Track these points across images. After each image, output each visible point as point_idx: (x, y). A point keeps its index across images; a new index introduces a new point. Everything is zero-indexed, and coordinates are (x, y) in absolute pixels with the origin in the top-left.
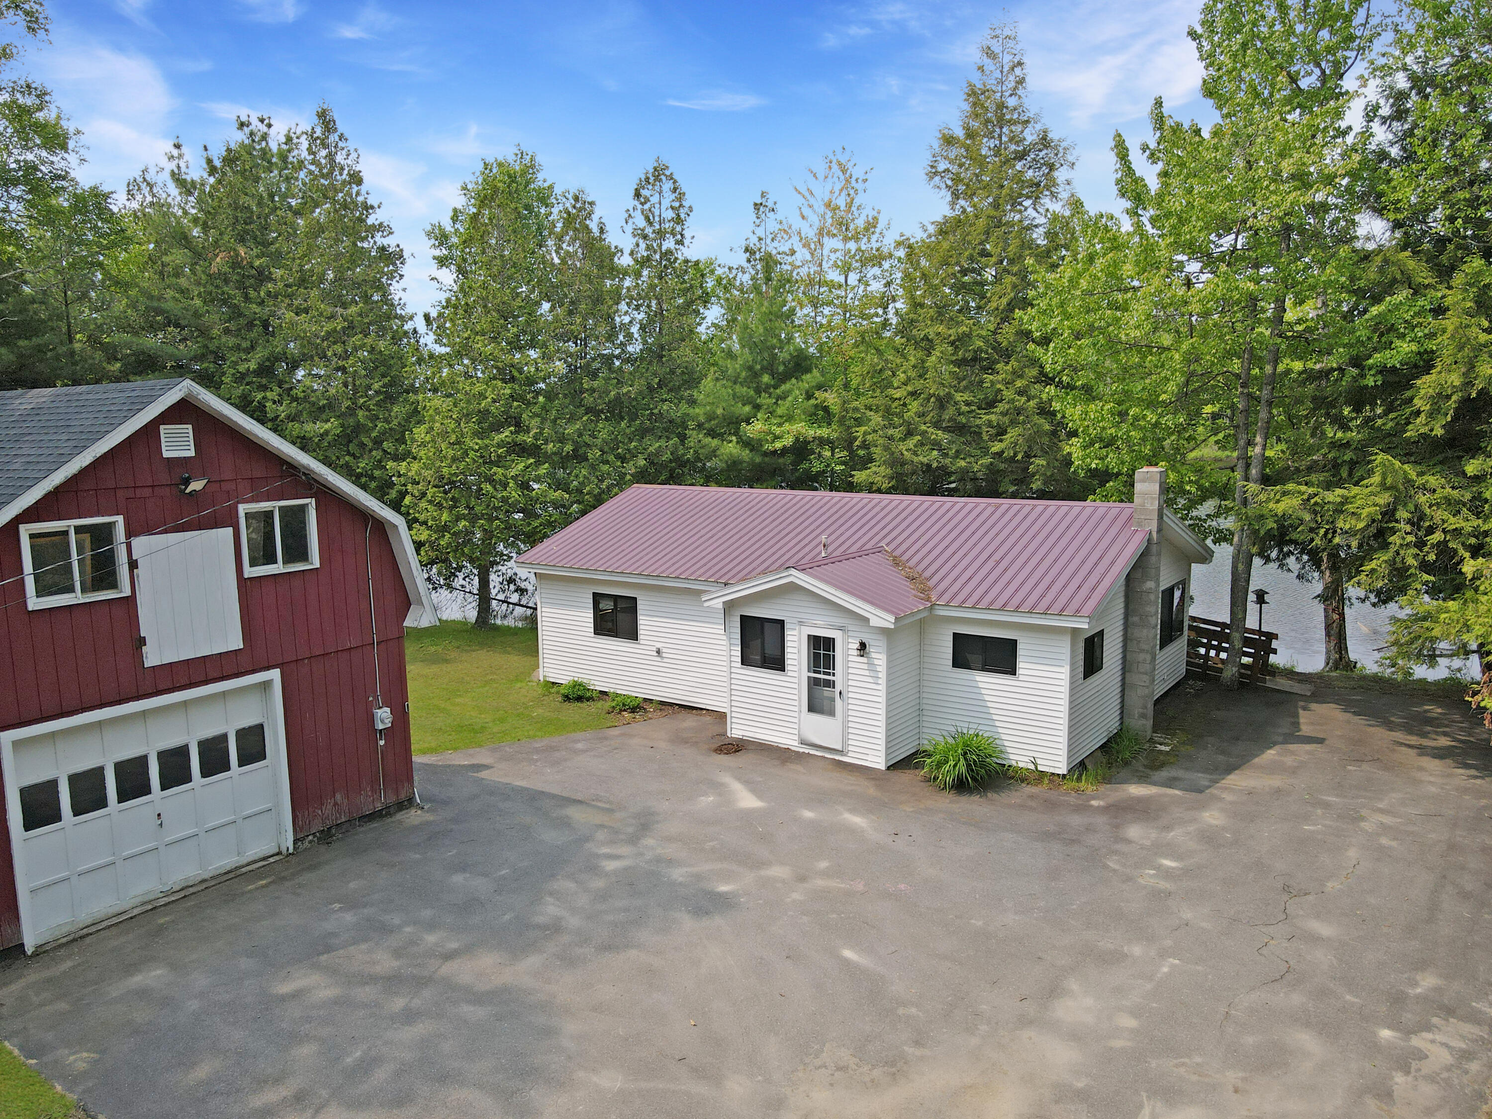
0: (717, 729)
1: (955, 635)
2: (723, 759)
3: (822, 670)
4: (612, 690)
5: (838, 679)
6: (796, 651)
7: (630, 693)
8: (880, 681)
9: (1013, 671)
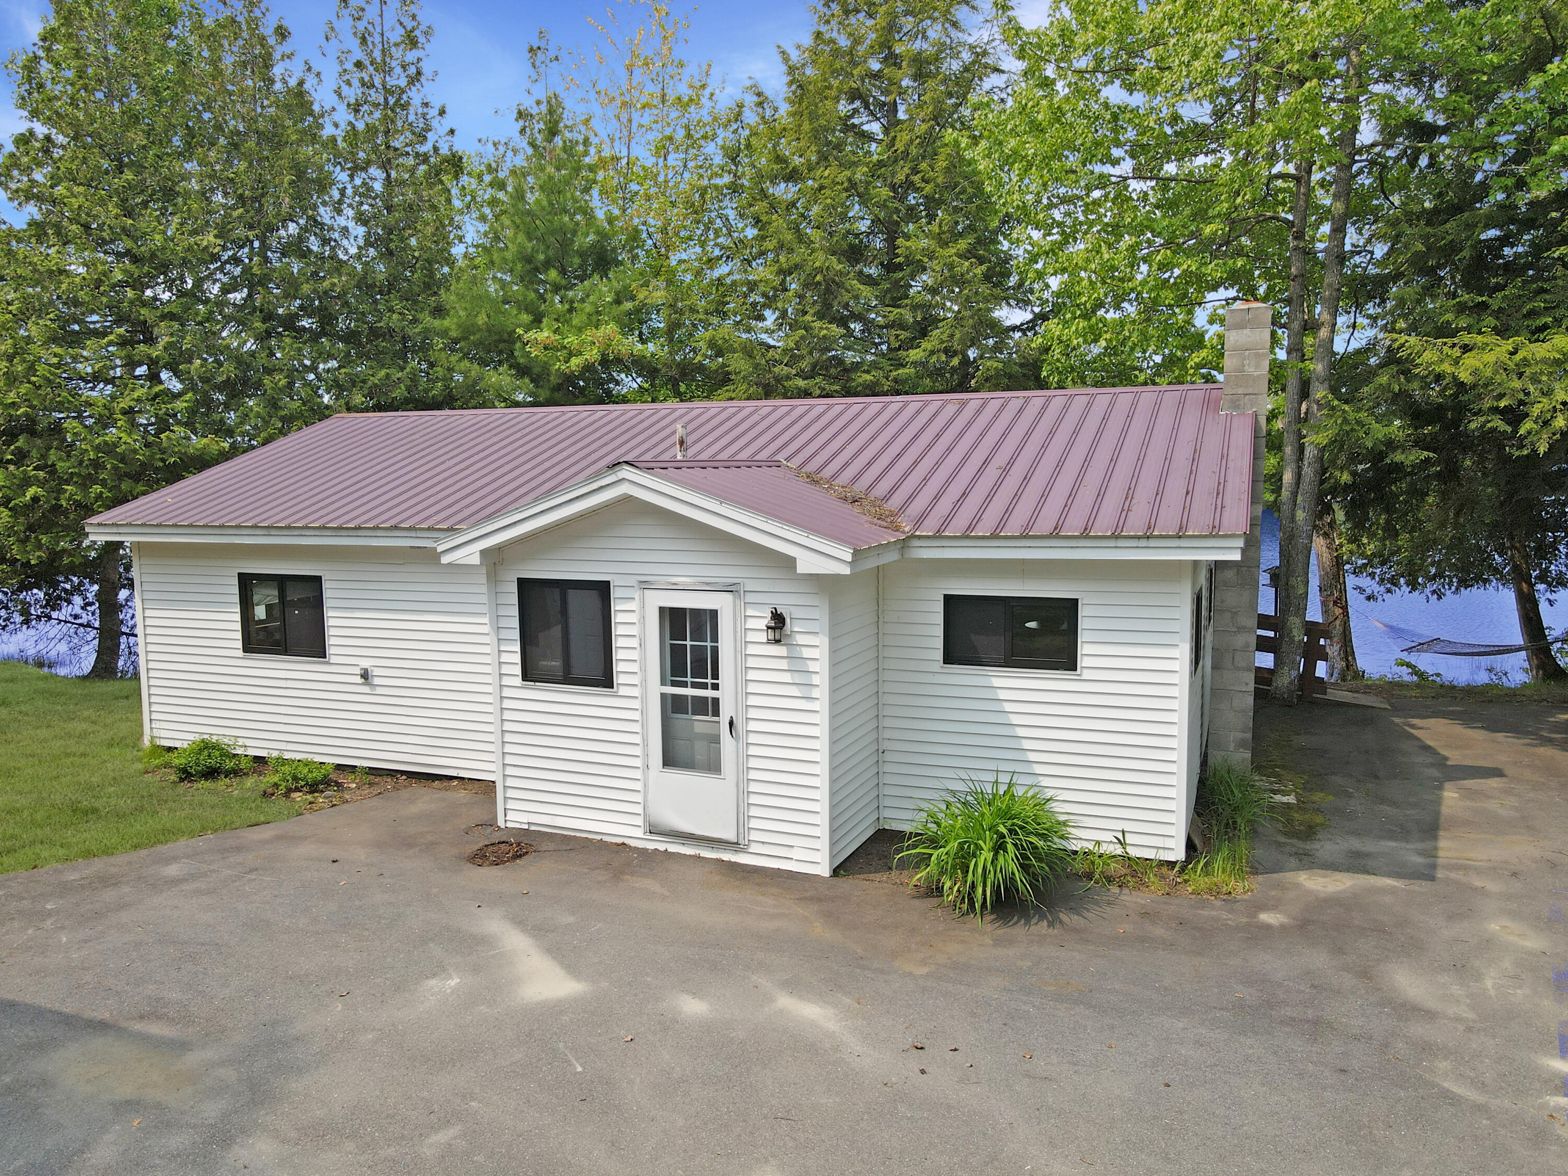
0: (479, 814)
1: (948, 599)
2: (490, 876)
3: (689, 679)
4: (275, 754)
5: (726, 695)
6: (634, 643)
7: (310, 757)
8: (815, 693)
9: (1070, 664)
